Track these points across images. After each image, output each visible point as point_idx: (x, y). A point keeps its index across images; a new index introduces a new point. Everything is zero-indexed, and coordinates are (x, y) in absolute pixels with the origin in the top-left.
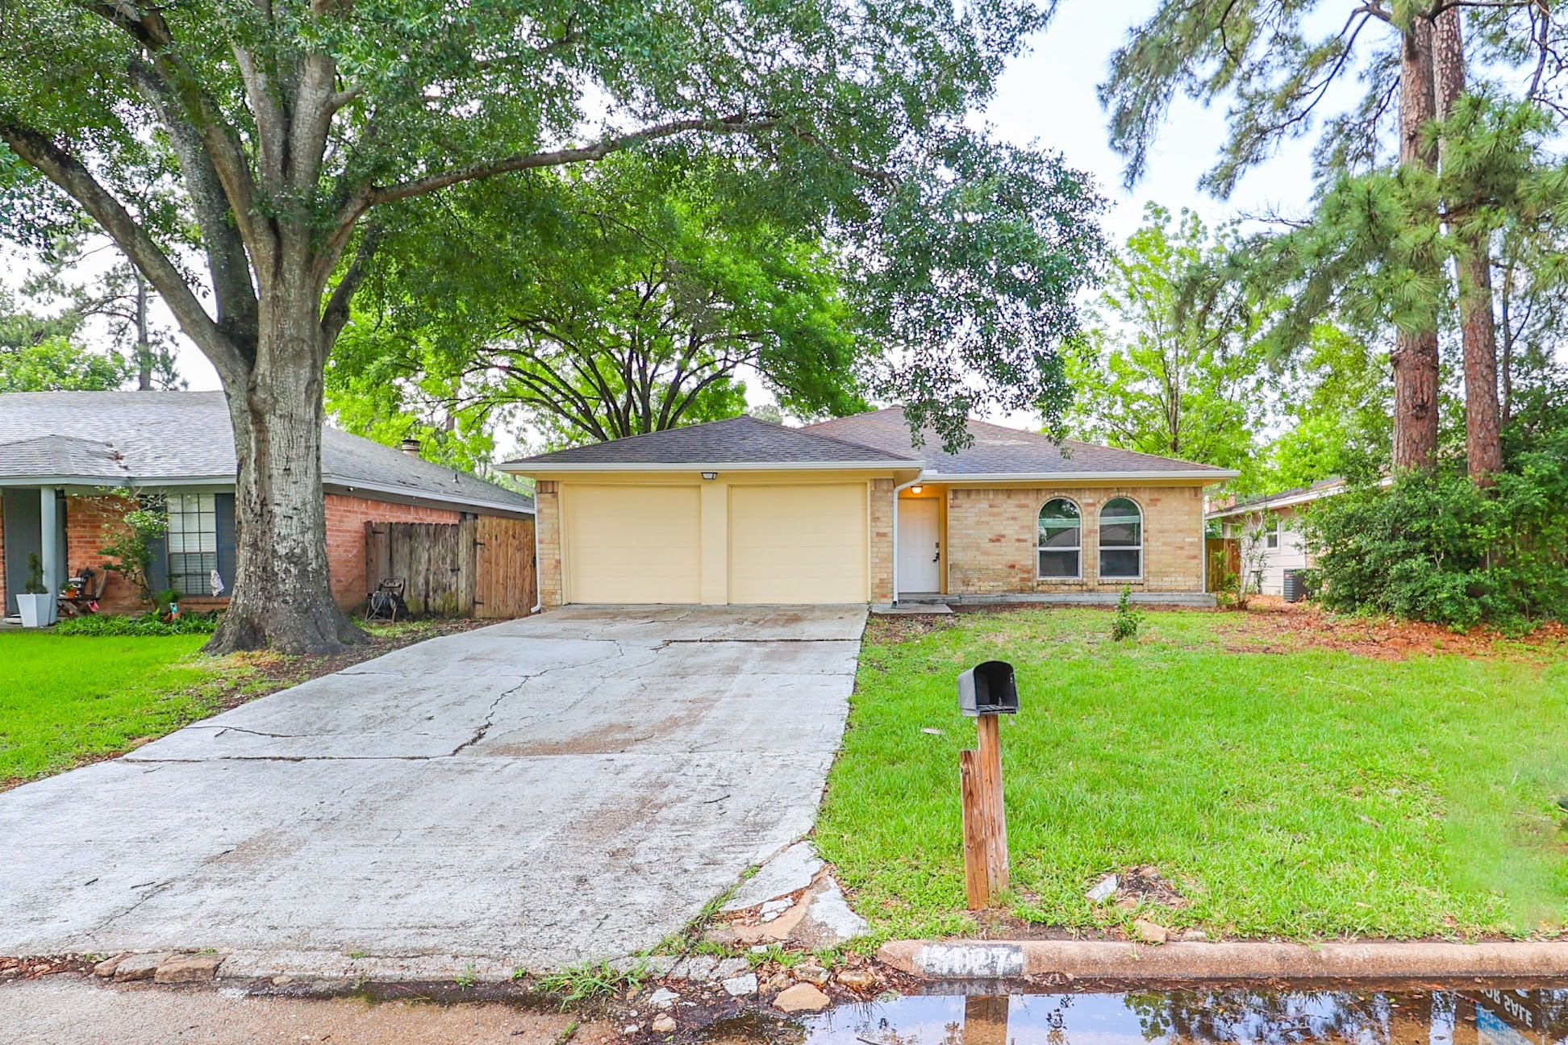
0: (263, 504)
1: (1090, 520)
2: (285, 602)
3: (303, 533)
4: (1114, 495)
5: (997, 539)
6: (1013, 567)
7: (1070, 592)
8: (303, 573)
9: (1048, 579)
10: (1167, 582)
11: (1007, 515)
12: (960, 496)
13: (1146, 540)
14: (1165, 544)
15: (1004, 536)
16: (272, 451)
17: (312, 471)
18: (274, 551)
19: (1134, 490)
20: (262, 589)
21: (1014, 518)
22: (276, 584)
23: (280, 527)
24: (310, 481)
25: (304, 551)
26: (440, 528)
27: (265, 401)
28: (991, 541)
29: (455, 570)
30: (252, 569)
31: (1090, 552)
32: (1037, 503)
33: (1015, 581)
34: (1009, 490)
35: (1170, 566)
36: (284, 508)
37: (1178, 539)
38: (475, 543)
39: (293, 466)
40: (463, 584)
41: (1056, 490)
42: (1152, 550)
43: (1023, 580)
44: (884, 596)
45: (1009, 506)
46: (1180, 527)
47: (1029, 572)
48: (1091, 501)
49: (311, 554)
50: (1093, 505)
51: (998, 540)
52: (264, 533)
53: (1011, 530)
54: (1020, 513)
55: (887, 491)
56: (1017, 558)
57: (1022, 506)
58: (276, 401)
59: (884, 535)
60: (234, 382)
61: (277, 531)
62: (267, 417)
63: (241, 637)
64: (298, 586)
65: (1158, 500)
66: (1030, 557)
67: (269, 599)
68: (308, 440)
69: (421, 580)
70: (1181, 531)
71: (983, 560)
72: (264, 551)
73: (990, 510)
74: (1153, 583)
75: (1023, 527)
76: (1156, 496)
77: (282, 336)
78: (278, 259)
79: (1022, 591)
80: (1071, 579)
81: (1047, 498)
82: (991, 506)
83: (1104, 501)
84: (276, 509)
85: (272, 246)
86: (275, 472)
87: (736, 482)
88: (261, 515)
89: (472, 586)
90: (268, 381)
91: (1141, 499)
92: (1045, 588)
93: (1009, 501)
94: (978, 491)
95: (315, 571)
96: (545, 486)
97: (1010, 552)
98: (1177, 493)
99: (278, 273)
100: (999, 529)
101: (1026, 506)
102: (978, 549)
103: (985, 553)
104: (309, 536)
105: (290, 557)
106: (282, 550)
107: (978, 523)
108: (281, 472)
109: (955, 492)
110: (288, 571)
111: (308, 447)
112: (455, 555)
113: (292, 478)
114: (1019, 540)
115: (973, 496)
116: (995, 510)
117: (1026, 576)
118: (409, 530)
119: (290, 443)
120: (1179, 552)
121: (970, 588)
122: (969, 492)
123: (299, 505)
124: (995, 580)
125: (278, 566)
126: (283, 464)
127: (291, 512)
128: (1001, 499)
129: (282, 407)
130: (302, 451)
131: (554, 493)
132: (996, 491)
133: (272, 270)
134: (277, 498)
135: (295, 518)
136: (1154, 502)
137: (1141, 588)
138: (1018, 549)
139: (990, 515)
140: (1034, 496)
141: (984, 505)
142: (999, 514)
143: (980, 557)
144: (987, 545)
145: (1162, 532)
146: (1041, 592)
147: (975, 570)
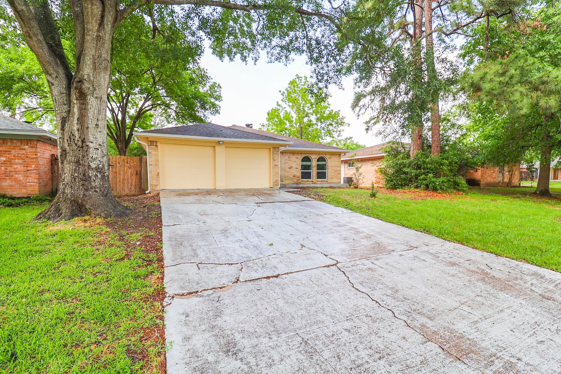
0: (83, 141)
1: (314, 163)
2: (96, 191)
3: (103, 157)
4: (320, 156)
5: (290, 168)
6: (295, 176)
7: (309, 184)
8: (103, 177)
9: (304, 180)
10: (333, 181)
11: (293, 161)
13: (328, 169)
14: (333, 170)
15: (292, 167)
16: (90, 115)
18: (89, 166)
19: (325, 154)
20: (83, 185)
21: (295, 162)
22: (90, 182)
23: (93, 153)
25: (103, 166)
27: (89, 88)
28: (289, 168)
30: (76, 175)
31: (314, 171)
32: (301, 157)
33: (295, 181)
34: (294, 153)
35: (334, 176)
36: (94, 144)
37: (335, 169)
39: (98, 123)
41: (306, 154)
42: (329, 172)
43: (297, 180)
44: (277, 185)
45: (293, 158)
46: (336, 165)
47: (298, 178)
48: (315, 157)
49: (107, 168)
51: (291, 168)
52: (83, 156)
53: (294, 165)
54: (297, 160)
55: (278, 151)
56: (296, 174)
57: (297, 158)
58: (95, 89)
59: (277, 165)
60: (57, 77)
61: (91, 155)
62: (89, 97)
63: (73, 210)
64: (101, 183)
66: (299, 174)
67: (87, 190)
68: (105, 111)
70: (336, 167)
72: (84, 165)
74: (330, 181)
75: (297, 164)
76: (331, 156)
77: (101, 57)
78: (103, 17)
79: (297, 183)
80: (310, 180)
81: (303, 156)
82: (289, 158)
83: (318, 157)
84: (91, 145)
85: (101, 9)
86: (90, 126)
87: (228, 145)
88: (82, 147)
90: (92, 78)
91: (327, 157)
92: (303, 182)
93: (294, 156)
94: (285, 153)
95: (108, 176)
96: (153, 143)
97: (294, 172)
98: (335, 156)
99: (101, 24)
100: (291, 165)
101: (298, 158)
102: (285, 170)
103: (287, 172)
104: (105, 159)
105: (97, 169)
106: (93, 166)
107: (285, 163)
108: (94, 126)
110: (96, 176)
113: (99, 130)
114: (296, 168)
115: (284, 154)
116: (290, 159)
120: (335, 172)
121: (283, 183)
122: (282, 153)
123: (101, 143)
124: (290, 180)
125: (91, 173)
126: (95, 122)
127: (98, 147)
128: (291, 155)
129: (97, 93)
130: (104, 117)
131: (156, 146)
132: (290, 153)
133: (98, 22)
134: (91, 138)
135: (100, 149)
136: (330, 158)
137: (327, 182)
138: (296, 171)
139: (289, 160)
140: (300, 155)
141: (287, 157)
142: (291, 160)
143: (286, 173)
144: (288, 169)
145: (332, 166)
146: (302, 184)
147: (284, 177)
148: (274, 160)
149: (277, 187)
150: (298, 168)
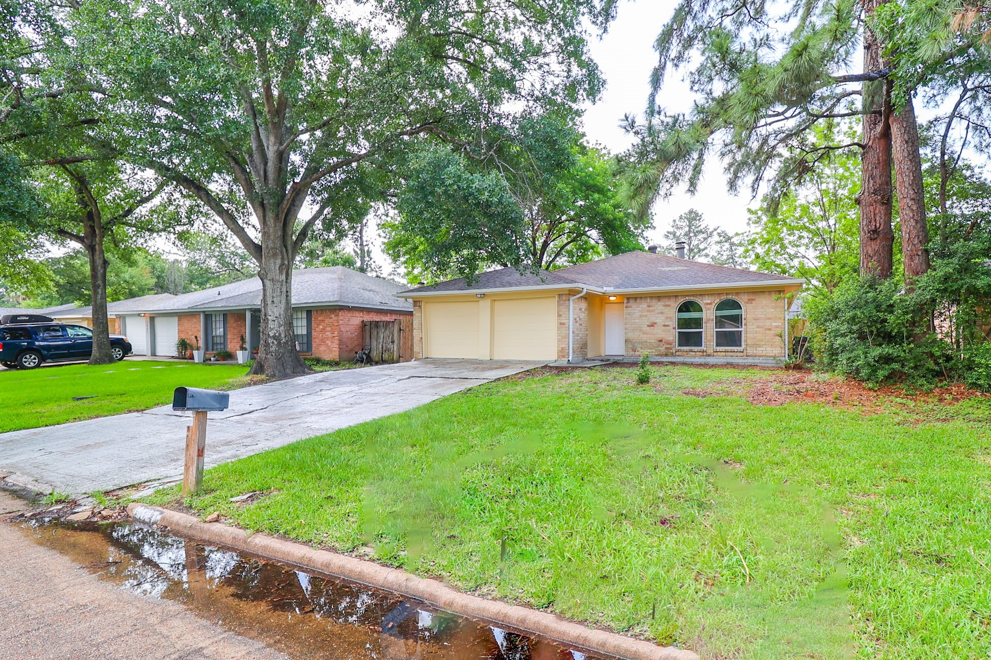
0: (266, 316)
1: (708, 313)
3: (279, 327)
4: (724, 298)
5: (652, 325)
6: (661, 341)
7: (696, 356)
8: (279, 343)
9: (682, 348)
10: (759, 351)
11: (657, 311)
12: (631, 301)
13: (746, 325)
14: (758, 327)
15: (656, 323)
16: (267, 294)
17: (284, 301)
18: (269, 335)
19: (737, 294)
21: (662, 313)
22: (269, 348)
24: (283, 306)
25: (280, 334)
26: (388, 323)
28: (649, 326)
29: (393, 342)
31: (709, 331)
32: (675, 304)
33: (663, 349)
34: (659, 296)
35: (762, 340)
36: (272, 317)
37: (768, 324)
38: (400, 330)
39: (275, 300)
40: (395, 348)
41: (687, 296)
42: (749, 331)
43: (667, 348)
44: (563, 357)
45: (659, 306)
46: (768, 316)
47: (670, 344)
48: (709, 301)
49: (283, 336)
50: (711, 304)
51: (652, 326)
52: (265, 327)
53: (660, 320)
54: (666, 310)
55: (565, 300)
56: (664, 336)
57: (666, 306)
58: (267, 274)
59: (564, 324)
61: (270, 326)
62: (265, 281)
64: (277, 349)
65: (753, 300)
66: (672, 334)
67: (267, 354)
68: (281, 289)
69: (381, 347)
70: (769, 319)
71: (644, 337)
72: (266, 335)
73: (648, 308)
74: (750, 351)
75: (667, 318)
76: (752, 297)
77: (268, 248)
79: (666, 355)
80: (696, 349)
81: (681, 301)
82: (649, 306)
83: (717, 301)
84: (269, 318)
85: (262, 212)
86: (269, 303)
87: (495, 298)
88: (265, 320)
89: (399, 349)
90: (264, 266)
91: (742, 300)
92: (681, 353)
93: (659, 303)
94: (641, 298)
95: (284, 343)
96: (417, 303)
97: (659, 333)
98: (767, 295)
99: (265, 222)
100: (653, 319)
101: (670, 306)
102: (641, 331)
103: (644, 333)
104: (282, 328)
105: (274, 337)
106: (271, 334)
107: (641, 316)
108: (271, 302)
109: (628, 299)
110: (273, 343)
111: (281, 292)
112: (393, 335)
113: (275, 305)
114: (665, 326)
115: (638, 301)
116: (651, 308)
117: (669, 346)
118: (377, 324)
119: (273, 291)
120: (767, 332)
121: (637, 353)
122: (636, 299)
123: (278, 316)
124: (651, 349)
125: (270, 341)
126: (271, 299)
127: (274, 319)
128: (654, 301)
130: (279, 293)
131: (420, 306)
132: (651, 298)
134: (270, 313)
136: (750, 301)
137: (742, 354)
138: (664, 331)
139: (648, 311)
140: (673, 300)
141: (645, 305)
142: (654, 311)
143: (642, 336)
144: (646, 329)
145: (756, 319)
146: (678, 356)
147: (639, 343)
148: (559, 315)
149: (563, 359)
150: (668, 326)
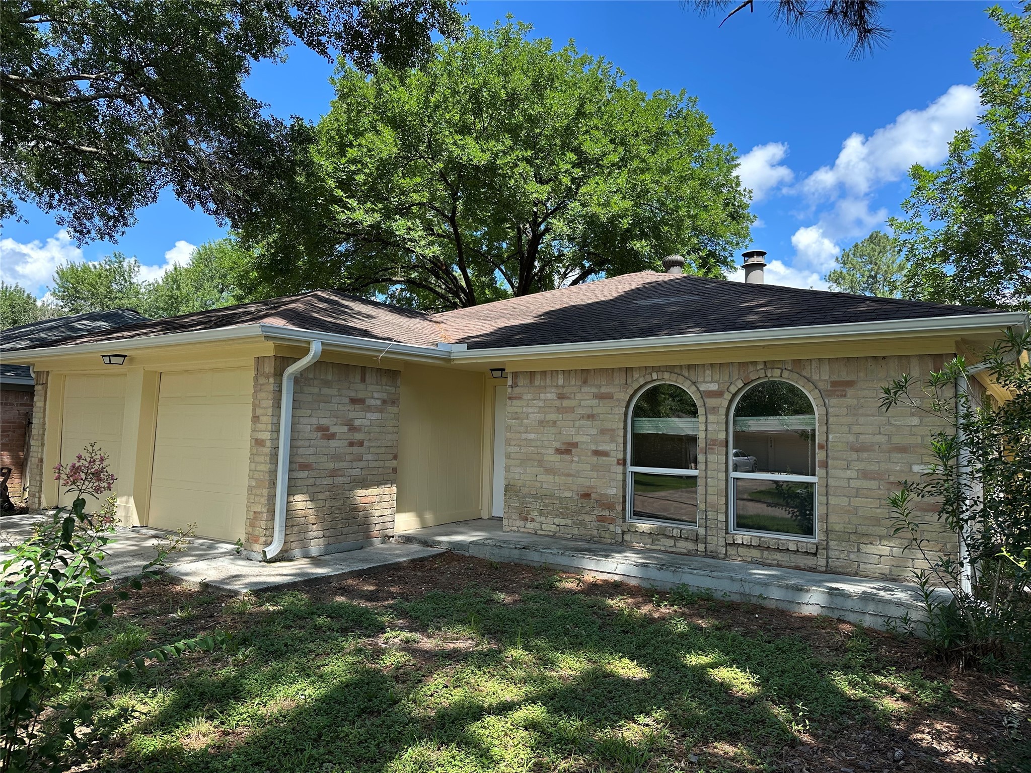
4: (758, 376)
5: (567, 449)
6: (587, 496)
9: (641, 522)
10: (870, 556)
11: (581, 411)
12: (521, 381)
13: (825, 465)
14: (866, 475)
15: (575, 445)
19: (798, 364)
21: (591, 417)
28: (559, 451)
31: (716, 477)
32: (625, 393)
33: (589, 520)
34: (587, 370)
35: (875, 521)
37: (899, 465)
41: (653, 368)
42: (836, 486)
43: (600, 519)
45: (585, 396)
46: (901, 440)
47: (610, 508)
48: (714, 387)
50: (719, 394)
51: (567, 451)
53: (586, 436)
54: (601, 409)
55: (269, 376)
56: (593, 482)
57: (601, 397)
65: (850, 384)
66: (618, 482)
70: (903, 449)
71: (548, 482)
73: (558, 403)
74: (839, 554)
75: (603, 432)
76: (844, 375)
79: (600, 538)
80: (682, 529)
81: (641, 382)
82: (561, 397)
83: (739, 386)
91: (812, 382)
92: (634, 538)
93: (585, 389)
94: (544, 374)
97: (584, 472)
100: (569, 433)
101: (609, 396)
102: (540, 463)
103: (549, 471)
107: (541, 422)
109: (515, 375)
114: (597, 453)
115: (539, 381)
116: (566, 403)
117: (606, 513)
120: (898, 494)
121: (529, 525)
122: (531, 375)
124: (562, 515)
128: (575, 385)
132: (568, 373)
136: (841, 387)
137: (812, 560)
138: (595, 468)
139: (559, 410)
140: (619, 380)
141: (550, 395)
142: (571, 410)
143: (542, 477)
144: (553, 458)
145: (858, 449)
147: (535, 497)
150: (605, 454)
